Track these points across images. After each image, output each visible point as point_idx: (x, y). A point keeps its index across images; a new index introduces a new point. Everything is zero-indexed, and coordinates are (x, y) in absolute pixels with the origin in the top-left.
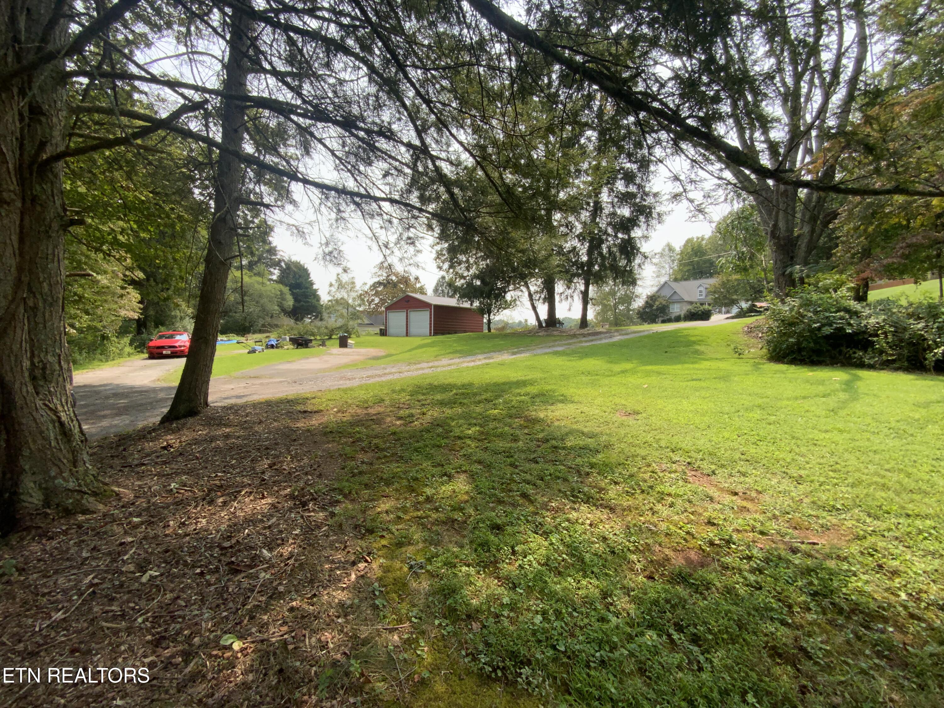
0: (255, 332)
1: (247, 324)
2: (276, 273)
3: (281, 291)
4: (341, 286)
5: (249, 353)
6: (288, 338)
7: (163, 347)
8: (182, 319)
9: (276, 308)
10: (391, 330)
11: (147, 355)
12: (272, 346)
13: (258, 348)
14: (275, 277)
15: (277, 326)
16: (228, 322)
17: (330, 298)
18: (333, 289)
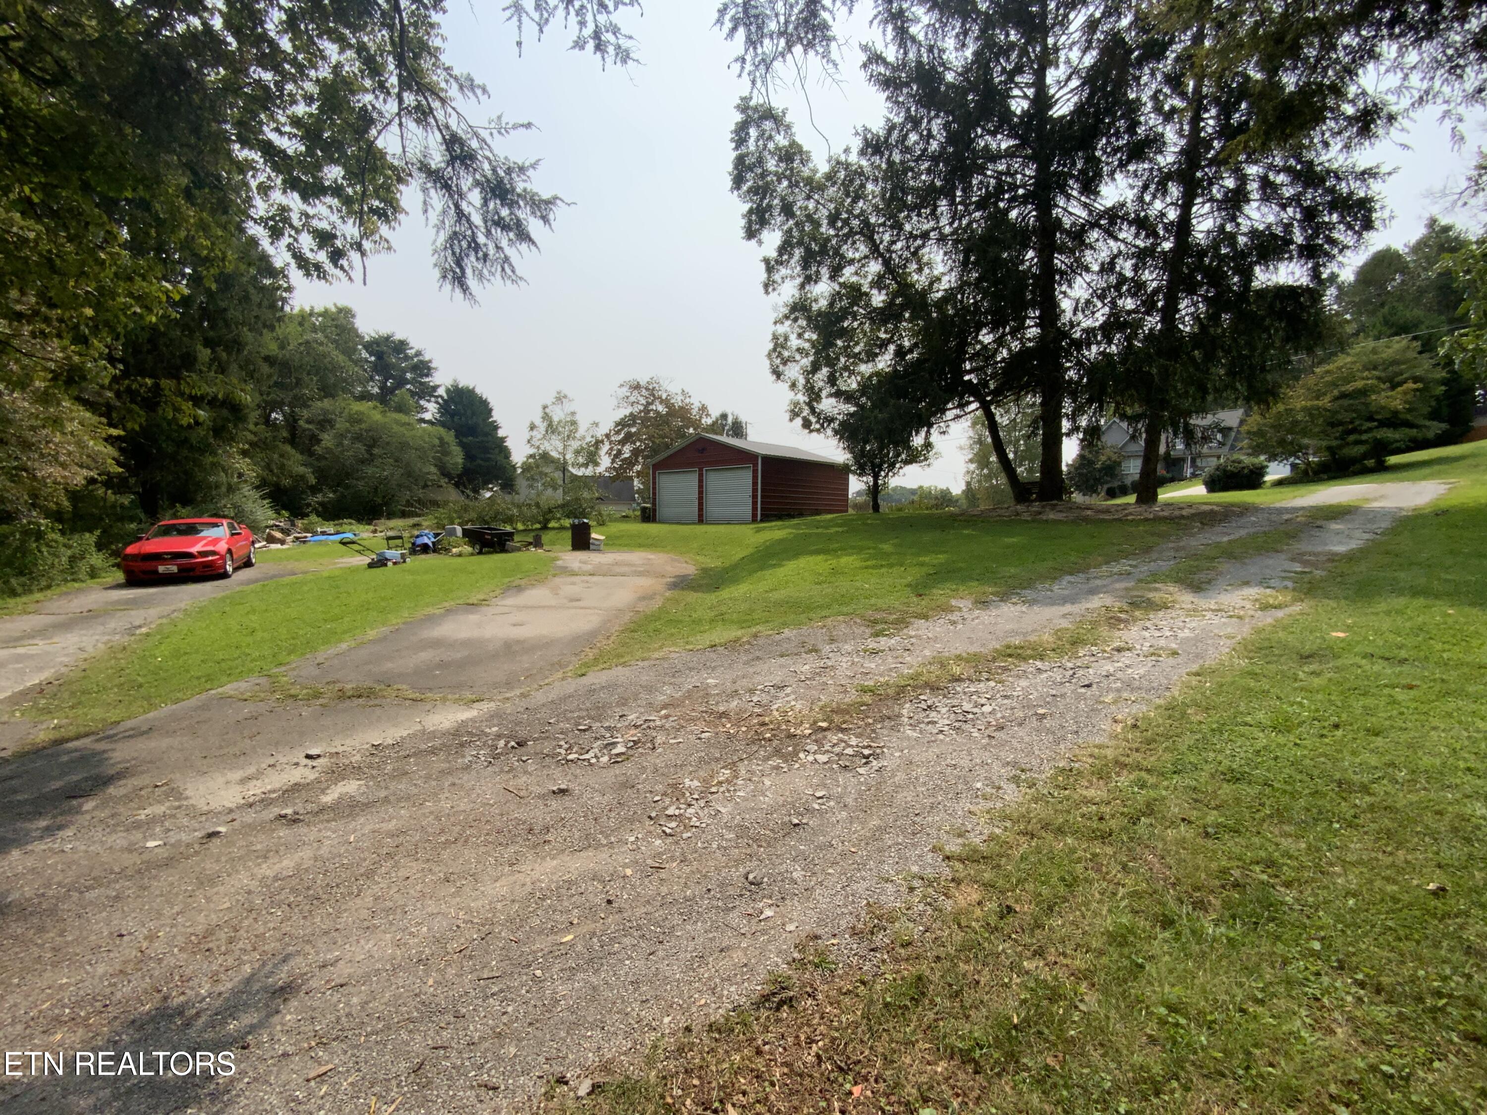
0: (390, 516)
1: (379, 501)
2: (431, 410)
3: (441, 439)
4: (551, 428)
5: (371, 566)
6: (459, 530)
7: (158, 557)
8: (231, 489)
9: (433, 469)
10: (663, 511)
11: (120, 576)
12: (425, 549)
13: (393, 554)
14: (428, 416)
15: (435, 504)
16: (343, 496)
17: (532, 451)
18: (538, 434)
